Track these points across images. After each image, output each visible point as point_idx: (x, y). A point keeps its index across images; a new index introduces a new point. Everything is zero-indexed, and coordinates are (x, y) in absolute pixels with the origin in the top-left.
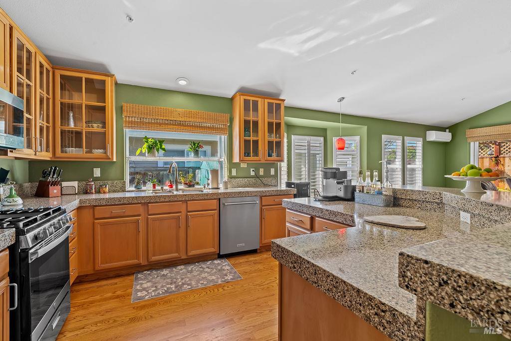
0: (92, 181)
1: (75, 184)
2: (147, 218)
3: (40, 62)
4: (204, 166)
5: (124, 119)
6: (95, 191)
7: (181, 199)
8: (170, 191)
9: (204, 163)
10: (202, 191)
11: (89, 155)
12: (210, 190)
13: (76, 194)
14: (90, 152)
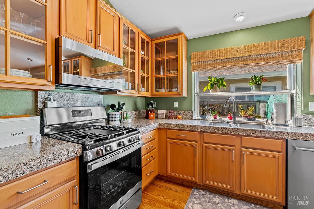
0: (172, 111)
1: (164, 112)
2: (203, 145)
3: (141, 38)
4: (272, 100)
5: (192, 65)
6: (174, 117)
7: (234, 133)
8: (228, 123)
9: (272, 96)
10: (264, 127)
11: (170, 93)
12: (274, 127)
13: (164, 118)
14: (170, 91)
